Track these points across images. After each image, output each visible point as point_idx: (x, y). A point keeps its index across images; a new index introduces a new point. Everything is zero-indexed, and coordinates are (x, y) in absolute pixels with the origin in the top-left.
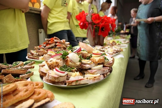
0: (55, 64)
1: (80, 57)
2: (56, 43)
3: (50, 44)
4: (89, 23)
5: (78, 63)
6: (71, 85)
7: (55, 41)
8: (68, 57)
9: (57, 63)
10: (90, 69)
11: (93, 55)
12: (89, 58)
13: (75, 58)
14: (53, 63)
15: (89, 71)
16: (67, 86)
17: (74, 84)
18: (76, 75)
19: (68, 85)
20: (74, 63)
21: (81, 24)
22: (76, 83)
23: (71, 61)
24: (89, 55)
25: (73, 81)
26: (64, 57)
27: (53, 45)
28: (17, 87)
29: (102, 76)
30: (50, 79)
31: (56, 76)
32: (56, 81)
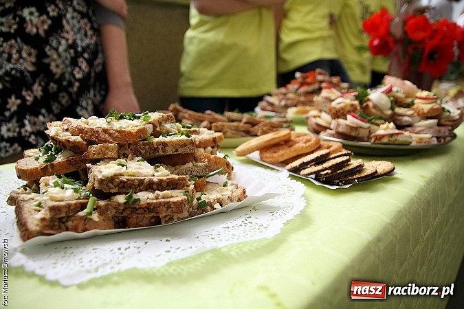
0: (348, 108)
1: (392, 102)
2: (321, 82)
3: (309, 84)
4: (397, 41)
5: (389, 112)
6: (379, 142)
7: (320, 78)
8: (369, 100)
9: (352, 105)
10: (410, 125)
11: (417, 101)
12: (409, 106)
13: (383, 102)
14: (346, 106)
15: (409, 129)
16: (373, 143)
17: (385, 140)
18: (387, 128)
19: (374, 141)
20: (381, 110)
21: (376, 42)
22: (390, 139)
23: (375, 106)
24: (409, 100)
25: (383, 136)
26: (362, 98)
27: (316, 86)
28: (290, 137)
29: (435, 139)
30: (340, 130)
31: (355, 126)
32: (353, 134)
